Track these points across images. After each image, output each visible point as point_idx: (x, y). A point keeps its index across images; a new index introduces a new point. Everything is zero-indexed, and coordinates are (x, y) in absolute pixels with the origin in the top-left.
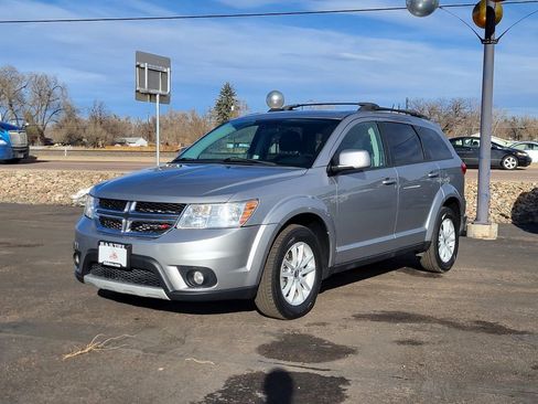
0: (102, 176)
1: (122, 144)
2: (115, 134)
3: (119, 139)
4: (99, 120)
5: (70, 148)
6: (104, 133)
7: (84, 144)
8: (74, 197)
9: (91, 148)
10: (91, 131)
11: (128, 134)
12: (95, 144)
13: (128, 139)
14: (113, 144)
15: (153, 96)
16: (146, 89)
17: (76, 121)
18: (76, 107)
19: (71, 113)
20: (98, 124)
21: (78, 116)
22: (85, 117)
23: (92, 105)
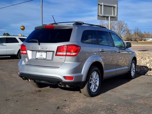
1: (144, 40)
2: (142, 37)
6: (138, 37)
12: (135, 41)
13: (147, 39)
14: (141, 40)
17: (130, 34)
18: (130, 29)
19: (128, 32)
20: (137, 34)
22: (132, 33)
23: (135, 29)
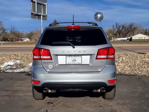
0: (15, 55)
1: (21, 40)
2: (19, 37)
3: (20, 39)
4: (13, 33)
5: (3, 42)
6: (15, 37)
7: (8, 41)
8: (2, 66)
9: (11, 42)
10: (11, 36)
11: (23, 37)
12: (12, 41)
13: (23, 39)
14: (18, 40)
15: (39, 16)
16: (36, 12)
17: (6, 33)
18: (5, 28)
19: (4, 31)
21: (6, 31)
22: (8, 32)
23: (11, 27)
